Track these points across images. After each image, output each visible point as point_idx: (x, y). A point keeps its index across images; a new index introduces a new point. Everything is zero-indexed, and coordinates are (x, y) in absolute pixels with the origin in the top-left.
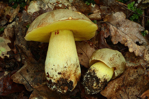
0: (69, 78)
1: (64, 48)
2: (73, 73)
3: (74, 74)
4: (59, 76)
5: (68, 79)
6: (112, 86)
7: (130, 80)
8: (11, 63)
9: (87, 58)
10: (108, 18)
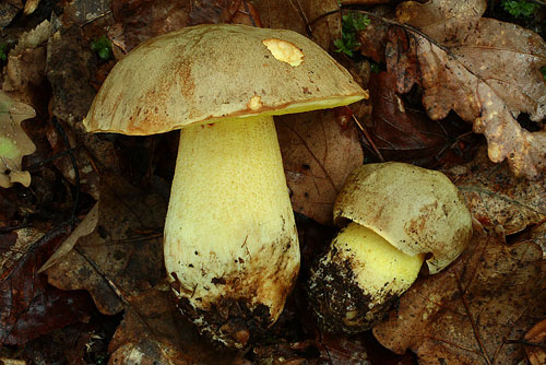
0: (256, 295)
1: (234, 187)
2: (268, 274)
3: (274, 278)
4: (217, 291)
5: (251, 298)
6: (415, 307)
7: (485, 279)
8: (40, 189)
9: (327, 182)
10: (415, 14)
